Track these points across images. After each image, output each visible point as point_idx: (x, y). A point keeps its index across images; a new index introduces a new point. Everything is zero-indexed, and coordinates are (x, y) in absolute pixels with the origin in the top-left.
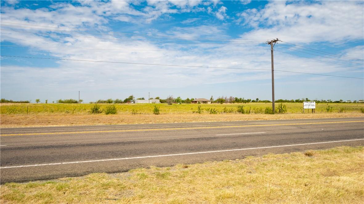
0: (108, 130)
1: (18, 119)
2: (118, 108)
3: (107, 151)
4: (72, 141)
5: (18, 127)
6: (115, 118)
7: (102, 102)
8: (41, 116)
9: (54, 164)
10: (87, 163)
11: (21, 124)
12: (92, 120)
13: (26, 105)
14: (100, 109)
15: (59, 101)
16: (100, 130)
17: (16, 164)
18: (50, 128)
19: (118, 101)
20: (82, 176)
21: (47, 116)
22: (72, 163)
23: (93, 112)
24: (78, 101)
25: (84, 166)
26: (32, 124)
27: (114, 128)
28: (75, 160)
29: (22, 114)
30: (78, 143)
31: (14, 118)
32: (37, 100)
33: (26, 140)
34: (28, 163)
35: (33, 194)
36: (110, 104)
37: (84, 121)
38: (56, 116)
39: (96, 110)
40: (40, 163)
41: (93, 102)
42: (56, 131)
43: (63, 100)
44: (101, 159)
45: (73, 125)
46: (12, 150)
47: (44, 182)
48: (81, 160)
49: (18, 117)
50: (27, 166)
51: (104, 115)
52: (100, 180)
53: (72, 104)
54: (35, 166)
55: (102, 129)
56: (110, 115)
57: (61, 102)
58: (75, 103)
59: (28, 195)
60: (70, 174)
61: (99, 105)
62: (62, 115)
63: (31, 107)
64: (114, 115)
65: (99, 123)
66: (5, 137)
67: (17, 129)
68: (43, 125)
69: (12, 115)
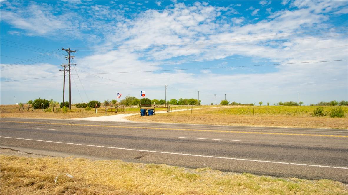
0: (337, 135)
1: (246, 119)
2: (345, 111)
3: (339, 158)
4: (297, 143)
5: (247, 126)
6: (343, 122)
7: (324, 104)
8: (265, 117)
9: (283, 163)
10: (316, 167)
11: (249, 123)
12: (315, 123)
13: (252, 107)
14: (324, 112)
15: (280, 103)
16: (326, 134)
17: (250, 157)
18: (275, 128)
19: (344, 103)
20: (312, 180)
21: (270, 117)
22: (301, 165)
23: (316, 115)
24: (298, 103)
25: (314, 170)
26: (258, 124)
27: (344, 133)
28: (303, 163)
29: (250, 115)
30: (304, 146)
31: (243, 118)
32: (260, 103)
33: (256, 138)
34: (260, 158)
35: (267, 187)
36: (334, 106)
37: (306, 124)
38: (278, 118)
39: (319, 113)
40: (270, 160)
41: (314, 104)
42: (280, 131)
43: (283, 102)
44: (333, 165)
45: (296, 127)
46: (245, 145)
47: (275, 178)
48: (309, 163)
49: (247, 117)
50: (259, 161)
51: (329, 118)
52: (334, 188)
53: (292, 106)
54: (266, 162)
55: (328, 133)
56: (335, 119)
57: (281, 104)
58: (295, 105)
59: (262, 187)
60: (300, 175)
61: (322, 107)
62: (284, 116)
63: (256, 109)
64: (341, 118)
65: (323, 126)
66: (239, 134)
67: (246, 127)
68: (267, 125)
69: (242, 116)
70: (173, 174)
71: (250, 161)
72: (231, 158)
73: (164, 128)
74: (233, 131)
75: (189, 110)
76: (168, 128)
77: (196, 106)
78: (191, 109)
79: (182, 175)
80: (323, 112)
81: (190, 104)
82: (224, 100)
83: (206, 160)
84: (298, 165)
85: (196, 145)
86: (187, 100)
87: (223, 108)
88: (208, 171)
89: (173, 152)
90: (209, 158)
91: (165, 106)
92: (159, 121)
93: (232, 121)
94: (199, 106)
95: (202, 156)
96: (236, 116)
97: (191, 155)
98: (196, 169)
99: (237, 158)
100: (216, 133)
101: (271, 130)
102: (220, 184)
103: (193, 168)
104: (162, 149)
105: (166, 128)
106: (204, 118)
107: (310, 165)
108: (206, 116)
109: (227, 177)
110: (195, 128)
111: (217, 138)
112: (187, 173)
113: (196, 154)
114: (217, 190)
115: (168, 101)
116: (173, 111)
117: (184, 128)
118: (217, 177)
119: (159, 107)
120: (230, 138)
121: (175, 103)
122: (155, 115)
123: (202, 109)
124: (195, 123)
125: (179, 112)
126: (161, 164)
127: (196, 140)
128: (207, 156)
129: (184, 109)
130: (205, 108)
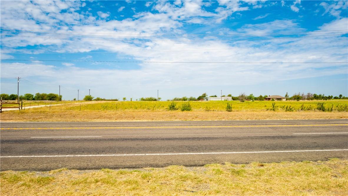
0: (185, 126)
1: (109, 114)
2: (192, 105)
3: (184, 146)
4: (153, 135)
5: (110, 121)
6: (190, 115)
7: (177, 100)
8: (127, 112)
9: (139, 155)
10: (167, 155)
11: (112, 119)
12: (170, 116)
13: (115, 103)
17: (110, 152)
18: (135, 122)
19: (192, 99)
20: (163, 167)
21: (132, 112)
22: (154, 155)
23: (170, 109)
24: (157, 98)
25: (164, 158)
26: (120, 119)
27: (190, 124)
29: (113, 111)
30: (158, 137)
31: (106, 113)
32: (124, 98)
33: (117, 133)
34: (119, 153)
35: (123, 180)
36: (185, 101)
37: (162, 117)
38: (139, 112)
39: (172, 107)
40: (128, 153)
42: (140, 125)
43: (144, 98)
44: (179, 152)
45: (154, 120)
46: (106, 140)
47: (132, 170)
48: (161, 152)
49: (110, 113)
50: (118, 155)
51: (180, 112)
52: (179, 172)
53: (152, 101)
54: (124, 156)
55: (178, 125)
56: (185, 112)
57: (143, 100)
58: (155, 101)
59: (119, 180)
60: (153, 164)
61: (175, 103)
62: (144, 111)
63: (119, 104)
64: (189, 112)
65: (176, 119)
66: (101, 130)
67: (109, 123)
68: (129, 120)
69: (105, 111)
70: (21, 180)
71: (109, 156)
72: (90, 155)
73: (13, 127)
74: (95, 127)
75: (47, 107)
76: (19, 127)
77: (56, 102)
78: (49, 105)
79: (32, 181)
80: (176, 107)
81: (49, 100)
82: (88, 95)
83: (63, 160)
84: (152, 155)
85: (52, 145)
86: (45, 95)
87: (87, 104)
88: (64, 173)
89: (22, 155)
90: (65, 157)
91: (17, 102)
92: (7, 119)
93: (95, 117)
94: (61, 102)
95: (58, 156)
96: (99, 112)
97: (45, 156)
98: (50, 171)
99: (96, 154)
100: (76, 130)
101: (132, 124)
102: (77, 183)
103: (46, 171)
104: (8, 153)
105: (16, 127)
106: (65, 115)
107: (162, 154)
108: (67, 113)
109: (84, 175)
110: (53, 126)
111: (77, 135)
112: (38, 178)
113: (51, 155)
114: (73, 191)
115: (22, 96)
116: (27, 108)
117: (39, 127)
118: (73, 177)
119: (8, 103)
120: (91, 135)
121: (30, 99)
122: (2, 113)
123: (62, 105)
124: (54, 120)
125: (35, 109)
126: (6, 170)
127: (53, 140)
128: (64, 156)
129: (41, 106)
130: (66, 104)
